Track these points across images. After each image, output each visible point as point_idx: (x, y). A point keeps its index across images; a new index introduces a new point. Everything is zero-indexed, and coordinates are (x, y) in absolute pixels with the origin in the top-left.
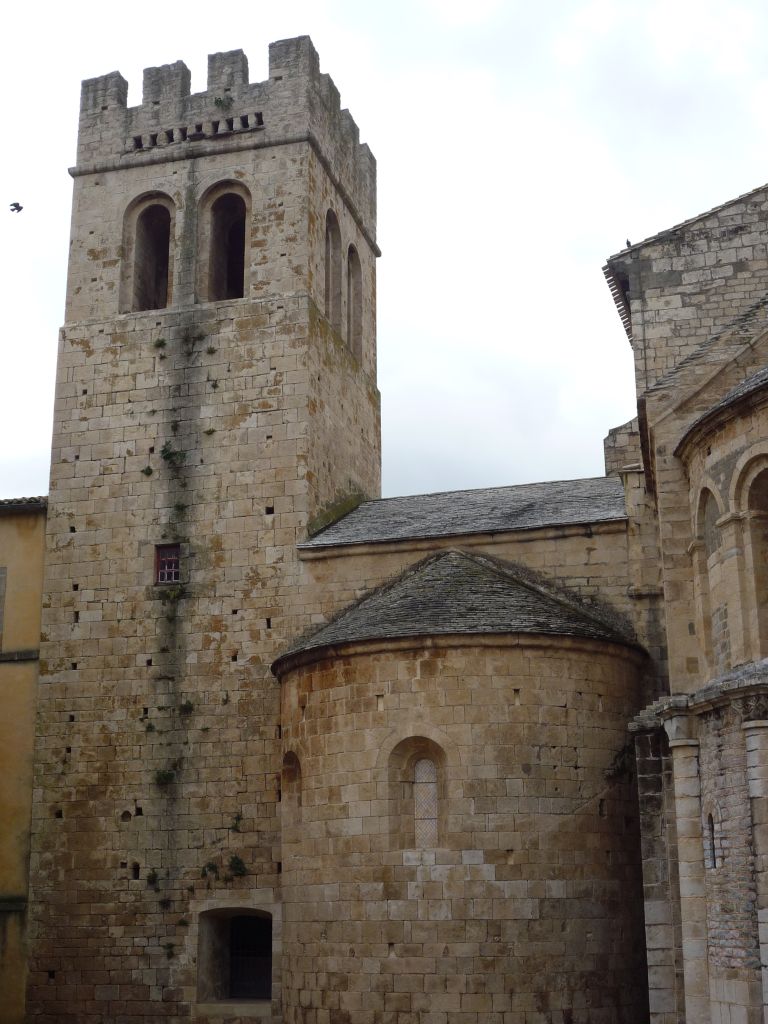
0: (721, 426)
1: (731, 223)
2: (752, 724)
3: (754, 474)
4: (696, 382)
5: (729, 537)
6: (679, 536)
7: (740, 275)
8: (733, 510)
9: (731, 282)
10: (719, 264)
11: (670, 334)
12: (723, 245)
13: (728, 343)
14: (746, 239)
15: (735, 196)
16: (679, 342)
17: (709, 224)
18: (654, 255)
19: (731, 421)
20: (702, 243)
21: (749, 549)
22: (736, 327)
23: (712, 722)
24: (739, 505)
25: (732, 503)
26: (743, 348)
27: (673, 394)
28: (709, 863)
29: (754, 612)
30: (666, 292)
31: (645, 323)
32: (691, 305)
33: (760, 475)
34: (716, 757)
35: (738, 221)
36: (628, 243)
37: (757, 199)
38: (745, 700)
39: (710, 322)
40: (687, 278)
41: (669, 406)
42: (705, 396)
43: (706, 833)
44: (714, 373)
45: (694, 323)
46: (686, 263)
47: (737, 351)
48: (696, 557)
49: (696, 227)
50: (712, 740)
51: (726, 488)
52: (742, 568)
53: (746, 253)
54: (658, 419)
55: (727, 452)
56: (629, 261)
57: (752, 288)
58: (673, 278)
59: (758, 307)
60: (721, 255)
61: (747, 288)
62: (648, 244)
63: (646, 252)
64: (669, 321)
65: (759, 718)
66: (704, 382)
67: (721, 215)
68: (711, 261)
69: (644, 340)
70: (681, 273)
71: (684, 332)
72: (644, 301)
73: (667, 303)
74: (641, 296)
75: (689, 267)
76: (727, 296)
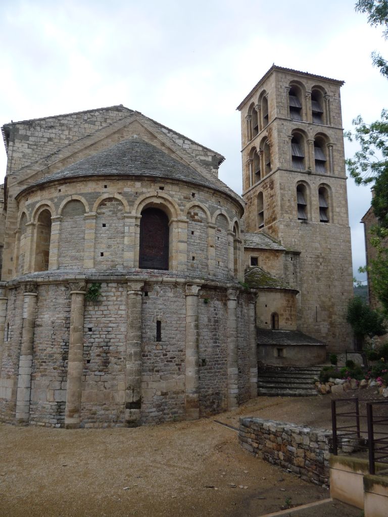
0: (33, 192)
1: (49, 124)
2: (27, 294)
3: (41, 210)
4: (27, 175)
5: (29, 230)
6: (12, 227)
7: (49, 142)
8: (32, 221)
9: (46, 144)
10: (43, 137)
11: (22, 157)
12: (46, 131)
13: (40, 164)
14: (54, 131)
15: (53, 116)
16: (24, 160)
17: (42, 122)
18: (21, 128)
19: (36, 191)
20: (38, 128)
21: (35, 235)
22: (44, 160)
23: (14, 292)
24: (34, 220)
25: (32, 219)
26: (45, 167)
27: (18, 177)
28: (5, 340)
29: (34, 256)
30: (23, 141)
31: (13, 151)
32: (30, 148)
33: (43, 211)
34: (13, 304)
35: (52, 124)
36: (12, 121)
37: (60, 118)
38: (26, 285)
39: (36, 156)
40: (31, 139)
41: (16, 181)
42: (29, 181)
43: (6, 329)
44: (34, 173)
45: (31, 155)
46: (32, 133)
47: (43, 168)
48: (17, 235)
49: (37, 122)
50: (13, 298)
51: (31, 213)
52: (32, 241)
53: (53, 136)
54: (11, 185)
55: (33, 201)
56: (11, 127)
57: (52, 148)
58: (26, 138)
59: (53, 154)
60: (44, 134)
62: (19, 123)
63: (18, 126)
64: (22, 152)
65: (30, 292)
66: (30, 176)
67: (47, 120)
68: (40, 135)
69: (12, 157)
70: (29, 136)
71: (26, 157)
72: (14, 143)
73: (22, 146)
74: (14, 141)
75: (32, 135)
76: (44, 149)
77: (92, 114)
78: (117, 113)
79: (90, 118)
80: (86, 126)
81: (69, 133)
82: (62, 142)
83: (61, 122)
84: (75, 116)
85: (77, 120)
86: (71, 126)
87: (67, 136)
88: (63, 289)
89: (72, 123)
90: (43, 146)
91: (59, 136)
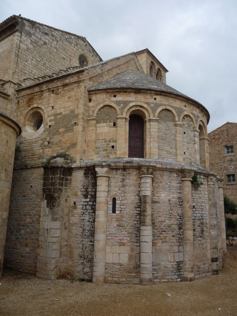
1: (45, 31)
4: (94, 74)
5: (123, 122)
7: (45, 45)
8: (124, 115)
9: (42, 46)
10: (41, 39)
11: (26, 49)
12: (43, 35)
14: (47, 37)
16: (28, 53)
17: (41, 27)
18: (26, 24)
20: (38, 30)
23: (120, 172)
24: (126, 115)
30: (27, 36)
31: (20, 41)
32: (32, 45)
34: (121, 182)
35: (47, 32)
36: (20, 15)
39: (36, 53)
40: (33, 37)
43: (111, 203)
45: (32, 50)
46: (34, 33)
47: (100, 72)
50: (119, 177)
51: (123, 108)
53: (47, 41)
55: (126, 100)
56: (20, 20)
57: (47, 51)
58: (29, 34)
60: (42, 37)
61: (45, 50)
63: (25, 22)
64: (27, 45)
67: (44, 27)
68: (39, 37)
69: (19, 46)
70: (32, 34)
71: (29, 51)
72: (21, 34)
73: (27, 40)
74: (21, 33)
75: (34, 34)
76: (41, 49)
77: (70, 36)
78: (83, 43)
79: (69, 39)
80: (67, 43)
81: (57, 44)
82: (52, 49)
83: (53, 33)
84: (61, 33)
85: (62, 36)
86: (58, 39)
87: (56, 46)
88: (175, 175)
89: (59, 37)
90: (41, 46)
91: (51, 43)
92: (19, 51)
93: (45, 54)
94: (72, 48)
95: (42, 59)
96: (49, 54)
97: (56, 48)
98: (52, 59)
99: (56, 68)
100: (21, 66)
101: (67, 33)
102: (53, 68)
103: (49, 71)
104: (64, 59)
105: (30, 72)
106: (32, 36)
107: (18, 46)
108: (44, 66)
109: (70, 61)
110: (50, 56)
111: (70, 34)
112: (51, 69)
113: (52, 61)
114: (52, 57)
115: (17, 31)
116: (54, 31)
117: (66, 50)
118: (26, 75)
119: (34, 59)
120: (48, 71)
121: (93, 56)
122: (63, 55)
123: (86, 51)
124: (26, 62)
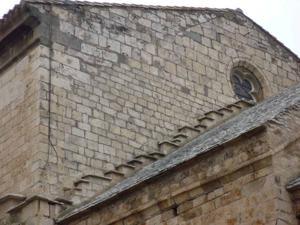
1: (118, 21)
4: (296, 130)
7: (123, 65)
9: (115, 68)
10: (108, 49)
11: (70, 89)
12: (113, 35)
14: (127, 39)
16: (76, 99)
18: (62, 16)
20: (97, 25)
27: (284, 132)
30: (69, 51)
31: (51, 70)
32: (86, 72)
35: (123, 23)
39: (100, 93)
40: (85, 47)
41: (282, 142)
45: (88, 88)
46: (85, 36)
53: (127, 50)
57: (130, 80)
58: (75, 43)
60: (110, 42)
61: (126, 78)
62: (58, 4)
63: (56, 10)
64: (70, 77)
67: (113, 11)
68: (103, 44)
69: (50, 84)
70: (81, 41)
71: (80, 92)
72: (51, 50)
73: (69, 61)
74: (50, 45)
75: (87, 40)
76: (113, 78)
77: (194, 17)
78: (237, 26)
79: (190, 26)
80: (186, 41)
81: (157, 50)
82: (146, 69)
83: (141, 21)
84: (163, 15)
85: (168, 24)
86: (158, 35)
87: (155, 58)
89: (160, 28)
90: (111, 70)
91: (139, 54)
92: (49, 101)
93: (128, 91)
94: (205, 51)
95: (119, 108)
96: (137, 88)
97: (156, 64)
98: (152, 100)
99: (168, 125)
100: (61, 144)
101: (183, 11)
102: (158, 129)
103: (144, 140)
104: (186, 90)
105: (91, 154)
106: (83, 45)
107: (47, 87)
108: (130, 126)
109: (206, 95)
110: (143, 93)
111: (192, 11)
112: (151, 131)
113: (151, 106)
114: (150, 93)
115: (38, 42)
116: (145, 15)
117: (189, 62)
118: (82, 167)
119: (96, 114)
120: (142, 140)
121: (273, 60)
122: (181, 82)
123: (250, 51)
124: (74, 129)
